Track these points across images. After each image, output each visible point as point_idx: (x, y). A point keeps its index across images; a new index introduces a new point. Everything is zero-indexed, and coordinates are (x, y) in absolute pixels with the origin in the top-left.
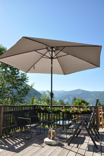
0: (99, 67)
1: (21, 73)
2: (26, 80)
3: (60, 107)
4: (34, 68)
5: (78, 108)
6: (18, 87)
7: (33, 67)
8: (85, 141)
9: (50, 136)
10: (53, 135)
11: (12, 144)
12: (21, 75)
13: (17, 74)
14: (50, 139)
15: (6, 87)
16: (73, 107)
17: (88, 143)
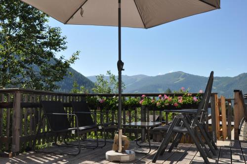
0: (219, 8)
1: (47, 30)
2: (61, 45)
3: (136, 96)
4: (82, 14)
5: (173, 98)
6: (43, 59)
7: (80, 11)
8: (185, 158)
9: (118, 146)
10: (123, 145)
11: (42, 163)
12: (48, 34)
13: (38, 32)
14: (117, 151)
15: (16, 61)
16: (163, 95)
17: (192, 159)
